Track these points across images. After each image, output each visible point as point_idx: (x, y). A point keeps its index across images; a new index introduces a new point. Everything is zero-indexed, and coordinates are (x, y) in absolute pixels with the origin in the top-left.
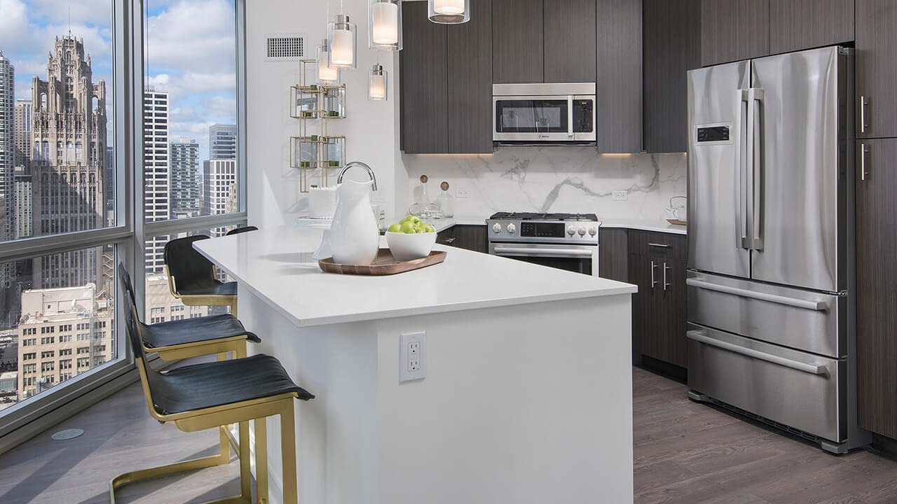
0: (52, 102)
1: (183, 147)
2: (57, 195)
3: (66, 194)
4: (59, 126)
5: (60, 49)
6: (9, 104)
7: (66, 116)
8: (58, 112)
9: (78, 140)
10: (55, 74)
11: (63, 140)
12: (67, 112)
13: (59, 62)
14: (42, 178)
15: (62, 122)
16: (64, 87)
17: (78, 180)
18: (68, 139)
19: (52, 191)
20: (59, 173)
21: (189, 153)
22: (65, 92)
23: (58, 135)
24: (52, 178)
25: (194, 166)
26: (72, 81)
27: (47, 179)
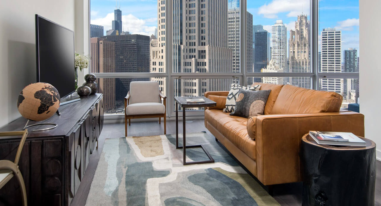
0: (297, 38)
1: (350, 52)
2: (297, 69)
3: (300, 69)
4: (298, 45)
5: (299, 19)
6: (285, 39)
7: (301, 43)
8: (298, 41)
9: (305, 50)
10: (297, 28)
11: (300, 50)
12: (301, 41)
13: (299, 24)
14: (293, 63)
15: (299, 44)
16: (300, 32)
17: (305, 64)
18: (302, 50)
19: (296, 68)
20: (298, 62)
21: (352, 54)
22: (301, 34)
23: (298, 49)
24: (296, 63)
25: (355, 59)
26: (303, 30)
27: (294, 64)
